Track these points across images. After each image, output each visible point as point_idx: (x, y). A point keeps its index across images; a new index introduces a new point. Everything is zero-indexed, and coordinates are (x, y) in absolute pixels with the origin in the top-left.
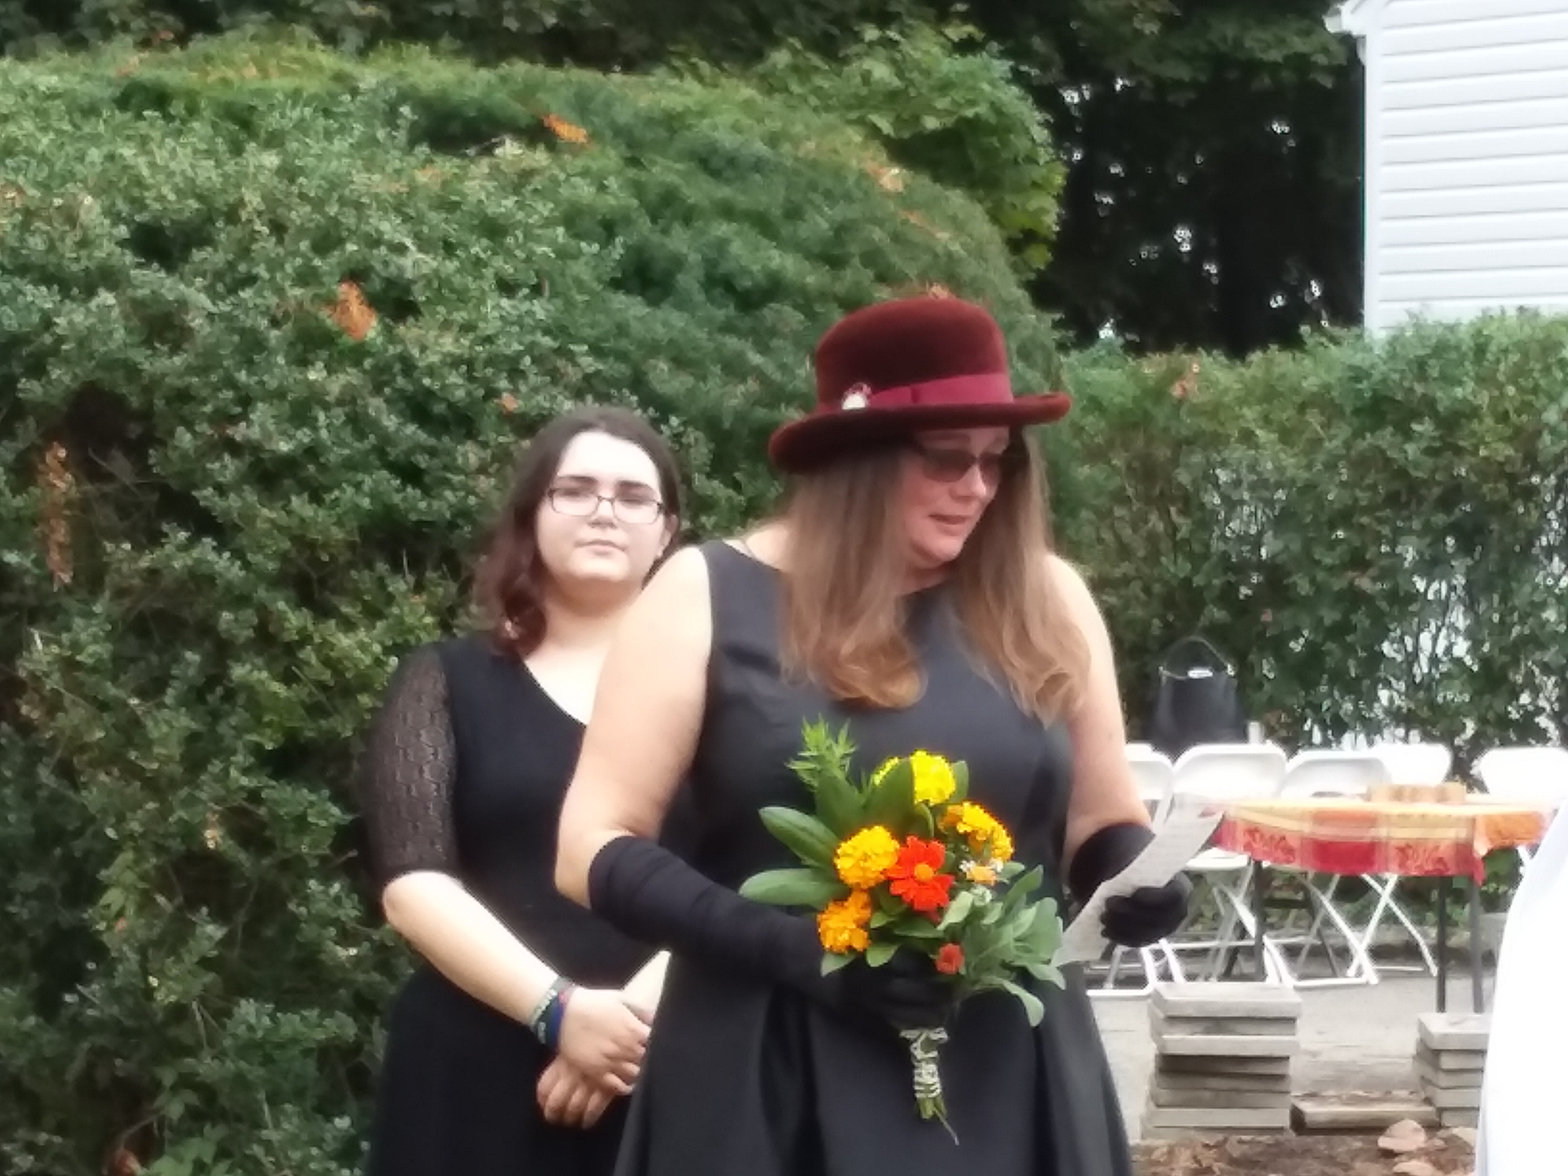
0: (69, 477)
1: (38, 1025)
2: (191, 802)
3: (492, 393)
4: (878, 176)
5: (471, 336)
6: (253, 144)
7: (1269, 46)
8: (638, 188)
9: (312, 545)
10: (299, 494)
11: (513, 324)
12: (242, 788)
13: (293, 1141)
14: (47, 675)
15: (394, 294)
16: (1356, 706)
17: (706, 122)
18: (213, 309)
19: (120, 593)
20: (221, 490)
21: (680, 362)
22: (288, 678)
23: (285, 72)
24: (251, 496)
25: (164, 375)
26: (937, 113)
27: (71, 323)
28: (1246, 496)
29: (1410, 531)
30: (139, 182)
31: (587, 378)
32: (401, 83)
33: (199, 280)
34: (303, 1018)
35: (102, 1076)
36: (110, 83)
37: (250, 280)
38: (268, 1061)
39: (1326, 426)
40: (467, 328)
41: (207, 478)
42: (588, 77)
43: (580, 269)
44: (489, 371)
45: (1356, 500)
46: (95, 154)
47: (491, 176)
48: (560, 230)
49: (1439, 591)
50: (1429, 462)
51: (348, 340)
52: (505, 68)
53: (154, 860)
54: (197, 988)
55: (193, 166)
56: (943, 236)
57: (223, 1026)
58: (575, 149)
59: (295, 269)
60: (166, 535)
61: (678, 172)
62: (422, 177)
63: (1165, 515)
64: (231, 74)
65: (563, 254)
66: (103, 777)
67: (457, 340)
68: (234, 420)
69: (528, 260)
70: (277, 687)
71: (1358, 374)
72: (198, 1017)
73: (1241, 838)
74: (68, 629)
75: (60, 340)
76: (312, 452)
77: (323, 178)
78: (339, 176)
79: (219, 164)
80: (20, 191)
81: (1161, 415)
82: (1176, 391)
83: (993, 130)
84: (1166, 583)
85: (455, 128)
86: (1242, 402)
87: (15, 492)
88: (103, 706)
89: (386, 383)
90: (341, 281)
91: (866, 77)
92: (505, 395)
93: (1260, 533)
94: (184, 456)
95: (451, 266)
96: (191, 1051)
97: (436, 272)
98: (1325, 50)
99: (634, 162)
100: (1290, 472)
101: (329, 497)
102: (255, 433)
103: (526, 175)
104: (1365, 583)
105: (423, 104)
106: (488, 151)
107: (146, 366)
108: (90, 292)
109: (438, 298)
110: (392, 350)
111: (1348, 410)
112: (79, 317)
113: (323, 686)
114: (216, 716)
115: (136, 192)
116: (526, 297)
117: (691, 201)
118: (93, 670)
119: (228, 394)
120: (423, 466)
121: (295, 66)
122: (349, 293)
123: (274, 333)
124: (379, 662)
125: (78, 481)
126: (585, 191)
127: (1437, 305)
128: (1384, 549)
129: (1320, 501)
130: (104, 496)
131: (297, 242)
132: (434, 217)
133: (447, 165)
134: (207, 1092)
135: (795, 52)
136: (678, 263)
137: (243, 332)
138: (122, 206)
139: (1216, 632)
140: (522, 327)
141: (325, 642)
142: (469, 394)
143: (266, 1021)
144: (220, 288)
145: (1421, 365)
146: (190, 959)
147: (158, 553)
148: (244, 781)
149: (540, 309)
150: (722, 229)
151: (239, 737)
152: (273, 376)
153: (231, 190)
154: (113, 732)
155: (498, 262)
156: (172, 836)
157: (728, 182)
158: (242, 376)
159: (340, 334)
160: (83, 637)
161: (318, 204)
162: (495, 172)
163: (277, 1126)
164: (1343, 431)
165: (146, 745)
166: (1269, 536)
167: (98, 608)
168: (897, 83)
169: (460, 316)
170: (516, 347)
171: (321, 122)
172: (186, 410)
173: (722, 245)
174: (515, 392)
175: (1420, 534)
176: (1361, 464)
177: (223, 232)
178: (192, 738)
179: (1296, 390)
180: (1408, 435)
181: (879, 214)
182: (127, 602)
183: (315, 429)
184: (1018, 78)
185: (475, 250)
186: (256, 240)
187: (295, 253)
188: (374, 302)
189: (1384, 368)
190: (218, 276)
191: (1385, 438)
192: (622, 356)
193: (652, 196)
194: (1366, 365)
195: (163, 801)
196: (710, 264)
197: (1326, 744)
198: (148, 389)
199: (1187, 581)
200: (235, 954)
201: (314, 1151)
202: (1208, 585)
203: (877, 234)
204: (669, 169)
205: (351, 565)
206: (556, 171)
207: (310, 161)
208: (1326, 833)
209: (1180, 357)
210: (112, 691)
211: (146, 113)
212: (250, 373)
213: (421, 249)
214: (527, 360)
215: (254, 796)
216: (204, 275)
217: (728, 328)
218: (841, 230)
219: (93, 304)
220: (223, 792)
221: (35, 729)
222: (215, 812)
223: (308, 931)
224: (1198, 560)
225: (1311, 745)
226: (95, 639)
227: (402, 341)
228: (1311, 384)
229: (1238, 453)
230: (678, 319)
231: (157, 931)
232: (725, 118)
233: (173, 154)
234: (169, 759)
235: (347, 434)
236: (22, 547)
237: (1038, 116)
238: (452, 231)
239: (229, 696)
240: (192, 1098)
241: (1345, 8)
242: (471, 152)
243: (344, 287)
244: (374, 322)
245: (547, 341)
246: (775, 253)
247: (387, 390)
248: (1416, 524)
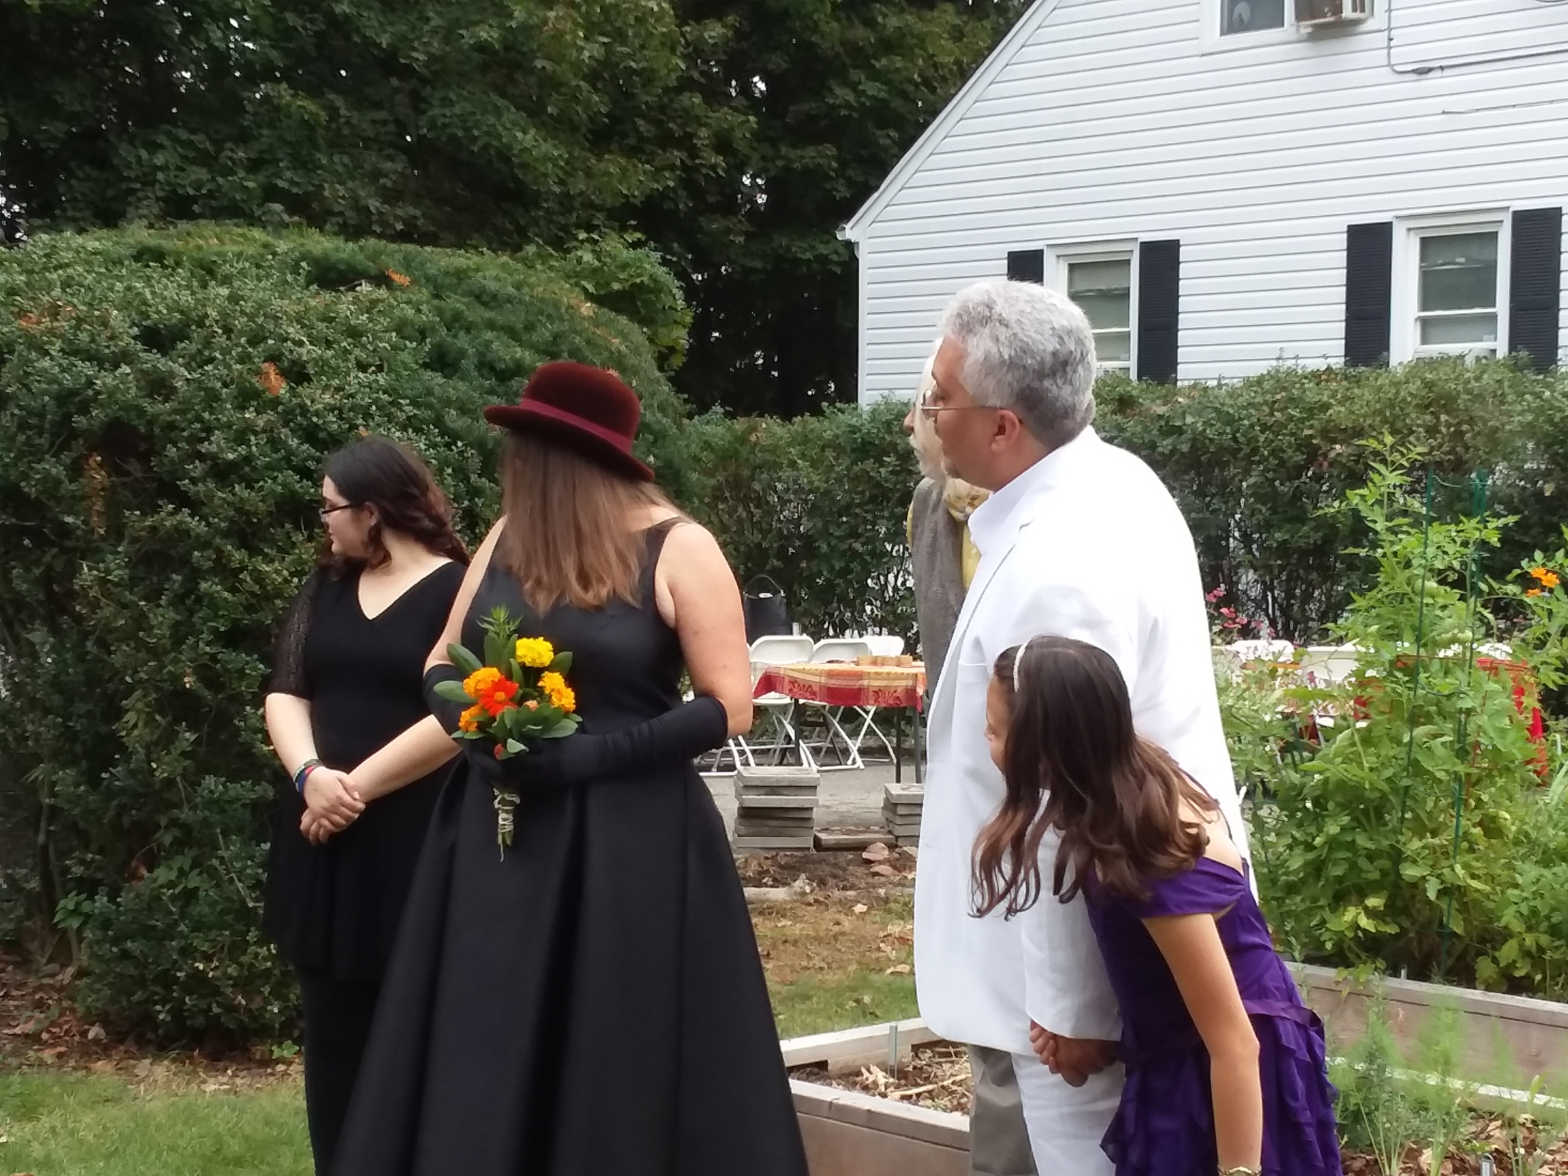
0: (103, 473)
1: (86, 791)
2: (176, 661)
3: (354, 427)
4: (579, 307)
5: (341, 393)
6: (213, 283)
7: (806, 251)
8: (439, 312)
9: (247, 513)
10: (239, 484)
11: (365, 387)
12: (206, 653)
13: (237, 857)
14: (90, 587)
15: (295, 369)
16: (853, 614)
17: (481, 274)
18: (189, 377)
19: (134, 540)
20: (194, 481)
21: (463, 410)
22: (233, 590)
23: (234, 242)
24: (212, 486)
25: (159, 415)
26: (619, 281)
27: (104, 384)
28: (792, 497)
29: (883, 517)
30: (145, 303)
31: (409, 418)
32: (302, 249)
33: (180, 360)
34: (242, 786)
35: (126, 821)
36: (131, 246)
37: (211, 360)
38: (223, 811)
39: (836, 458)
40: (339, 389)
41: (185, 474)
42: (411, 247)
43: (405, 356)
44: (352, 414)
45: (853, 499)
46: (119, 286)
47: (354, 303)
48: (394, 334)
49: (898, 551)
50: (893, 478)
51: (268, 395)
52: (362, 242)
53: (154, 695)
54: (180, 770)
55: (177, 294)
56: (616, 341)
57: (196, 791)
58: (402, 288)
59: (237, 353)
60: (161, 507)
61: (464, 303)
62: (313, 303)
63: (747, 508)
64: (201, 242)
65: (394, 348)
66: (125, 648)
67: (333, 396)
68: (201, 441)
69: (374, 351)
70: (226, 594)
71: (854, 430)
72: (181, 786)
73: (787, 686)
74: (103, 562)
75: (99, 393)
76: (248, 459)
77: (255, 302)
78: (264, 301)
79: (193, 293)
80: (75, 306)
81: (744, 452)
82: (753, 438)
83: (651, 291)
84: (747, 546)
85: (333, 275)
86: (789, 445)
87: (71, 481)
88: (125, 606)
89: (291, 420)
90: (264, 362)
91: (579, 260)
92: (361, 428)
93: (800, 518)
94: (172, 461)
95: (330, 353)
96: (178, 806)
97: (321, 357)
98: (836, 252)
99: (437, 296)
100: (817, 483)
101: (257, 486)
102: (214, 448)
103: (374, 303)
104: (858, 546)
105: (315, 261)
106: (353, 289)
107: (149, 409)
108: (117, 366)
109: (323, 372)
110: (294, 401)
111: (848, 450)
112: (109, 380)
113: (253, 594)
114: (191, 613)
115: (143, 308)
116: (373, 372)
117: (470, 319)
118: (117, 585)
119: (198, 426)
120: (313, 468)
121: (241, 240)
122: (270, 369)
123: (225, 390)
124: (286, 581)
125: (109, 476)
126: (410, 312)
127: (897, 392)
128: (869, 527)
129: (833, 499)
130: (124, 484)
131: (239, 338)
132: (321, 326)
133: (328, 296)
134: (185, 828)
135: (538, 245)
136: (462, 354)
137: (206, 390)
138: (137, 318)
139: (774, 572)
140: (371, 388)
141: (255, 569)
142: (340, 426)
143: (221, 787)
144: (194, 364)
145: (889, 424)
146: (175, 753)
147: (156, 516)
148: (208, 649)
149: (382, 379)
150: (489, 335)
151: (204, 623)
152: (224, 416)
153: (200, 307)
154: (130, 621)
155: (357, 352)
156: (165, 681)
157: (492, 309)
158: (206, 415)
159: (264, 392)
160: (112, 566)
161: (252, 317)
162: (356, 301)
163: (227, 848)
164: (846, 461)
165: (149, 629)
166: (805, 519)
167: (120, 549)
168: (597, 263)
169: (336, 382)
170: (367, 400)
171: (254, 271)
172: (173, 434)
173: (488, 344)
174: (367, 426)
175: (889, 519)
176: (856, 479)
177: (196, 333)
178: (176, 625)
179: (820, 438)
180: (882, 464)
181: (579, 328)
182: (137, 546)
183: (249, 446)
184: (664, 262)
185: (344, 344)
186: (214, 337)
187: (238, 345)
188: (284, 374)
189: (869, 426)
190: (193, 358)
191: (869, 464)
192: (430, 407)
193: (448, 315)
194: (858, 424)
195: (159, 661)
196: (482, 354)
197: (836, 636)
198: (151, 422)
199: (760, 544)
200: (203, 749)
201: (249, 863)
202: (771, 547)
203: (578, 339)
204: (458, 301)
205: (270, 525)
206: (392, 300)
207: (247, 293)
208: (834, 683)
209: (755, 420)
210: (128, 596)
211: (151, 264)
212: (211, 414)
213: (311, 343)
214: (374, 408)
215: (213, 657)
216: (183, 357)
217: (491, 392)
218: (557, 337)
219: (117, 373)
220: (194, 656)
221: (85, 619)
222: (190, 667)
223: (245, 736)
224: (765, 533)
225: (828, 636)
226: (119, 567)
227: (300, 396)
228: (828, 435)
229: (787, 473)
230: (462, 386)
231: (155, 737)
232: (492, 272)
233: (166, 288)
234: (163, 636)
235: (267, 449)
236: (76, 515)
237: (678, 283)
238: (331, 334)
239: (199, 600)
240: (177, 832)
241: (848, 226)
242: (342, 288)
243: (266, 364)
244: (284, 385)
245: (385, 397)
246: (518, 349)
247: (292, 424)
248: (886, 514)
